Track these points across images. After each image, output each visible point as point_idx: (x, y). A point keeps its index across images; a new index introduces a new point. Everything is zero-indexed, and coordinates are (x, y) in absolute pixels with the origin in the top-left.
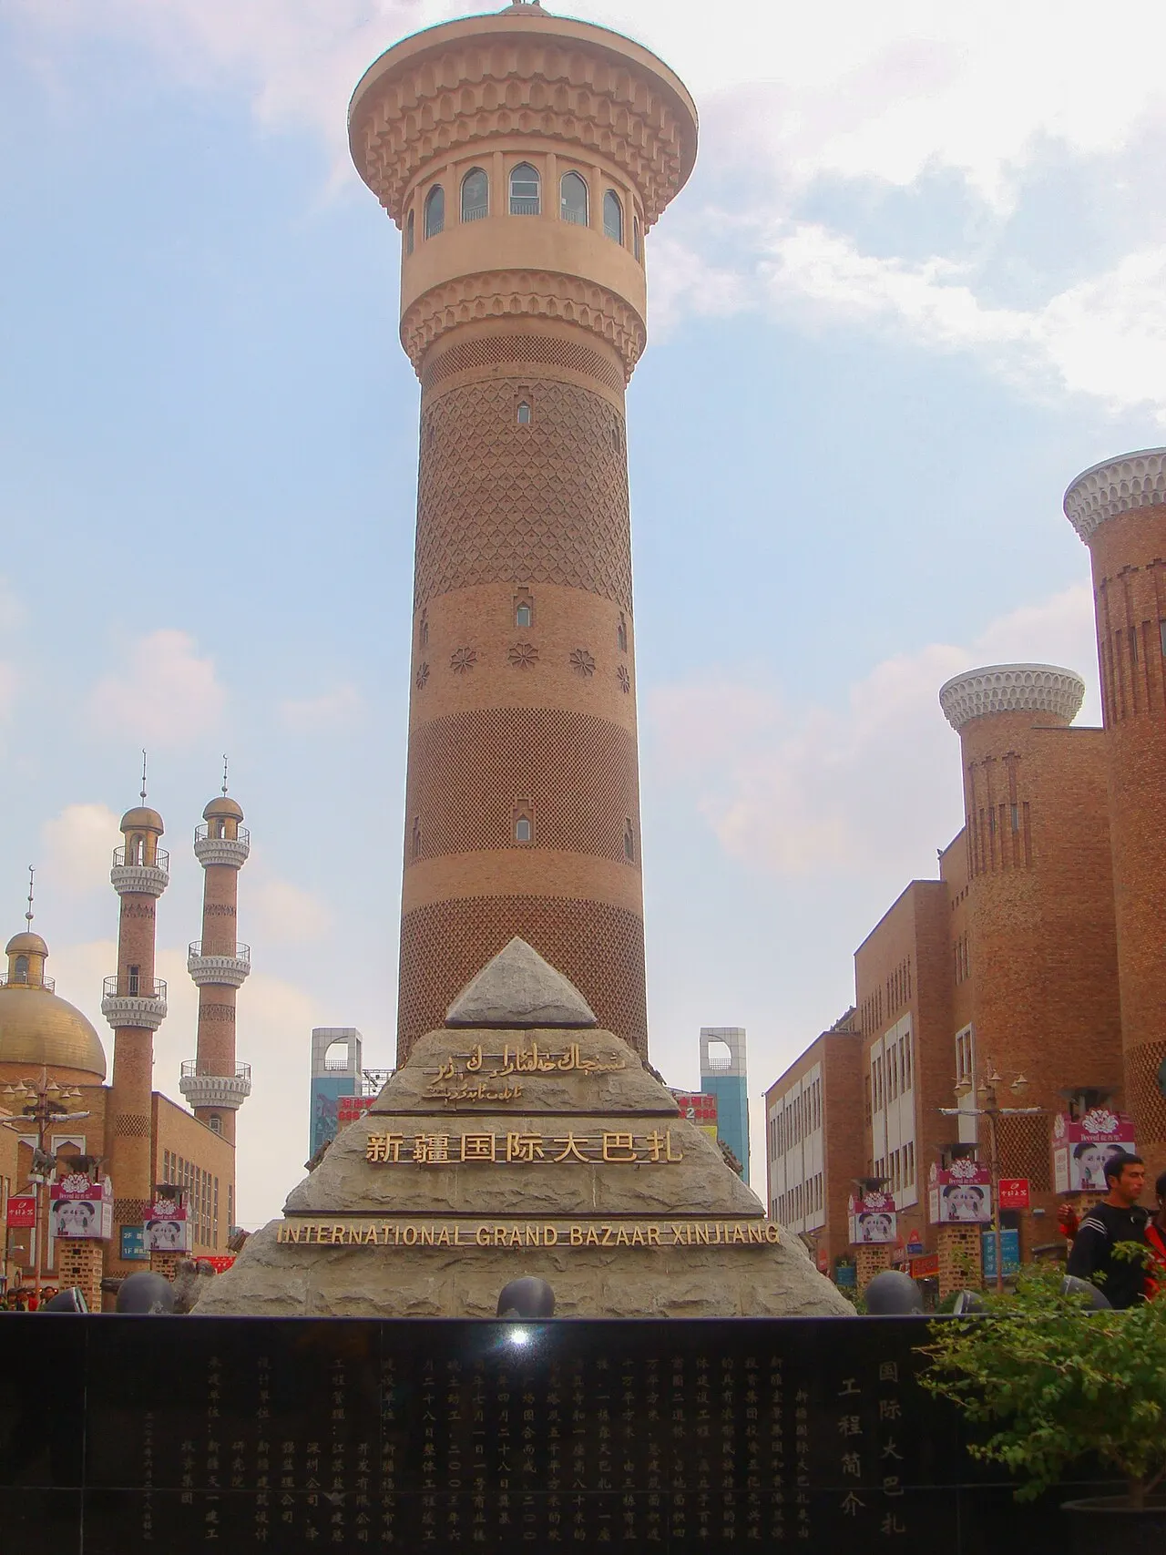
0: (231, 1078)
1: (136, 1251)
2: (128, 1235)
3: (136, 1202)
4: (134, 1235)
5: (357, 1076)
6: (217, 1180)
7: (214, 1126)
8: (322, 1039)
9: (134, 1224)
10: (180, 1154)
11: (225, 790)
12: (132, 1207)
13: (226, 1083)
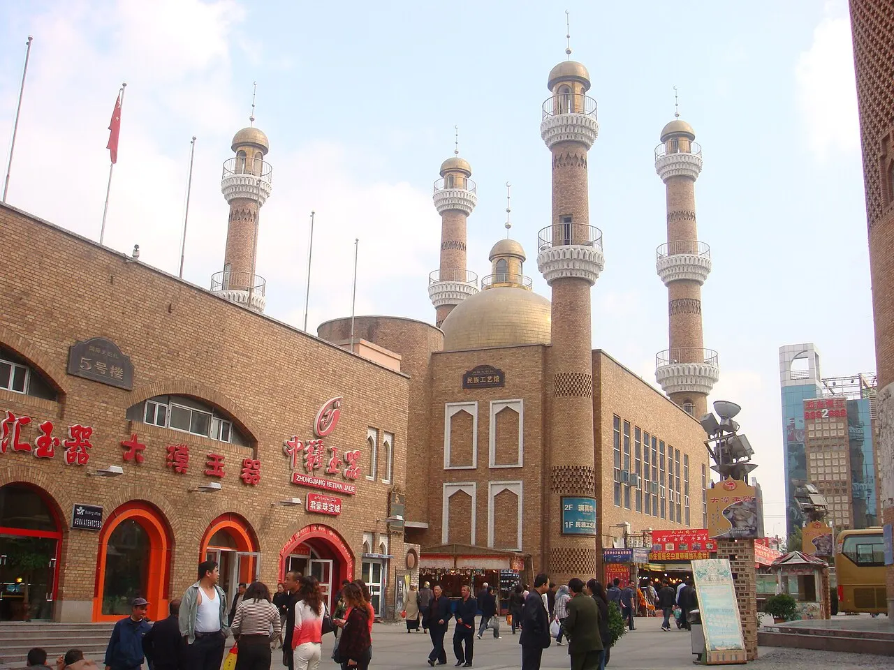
0: (699, 364)
1: (578, 524)
2: (569, 507)
3: (577, 469)
4: (575, 506)
5: (817, 383)
6: (686, 456)
7: (688, 409)
8: (789, 355)
9: (574, 494)
10: (635, 422)
11: (677, 115)
12: (572, 476)
13: (695, 369)
